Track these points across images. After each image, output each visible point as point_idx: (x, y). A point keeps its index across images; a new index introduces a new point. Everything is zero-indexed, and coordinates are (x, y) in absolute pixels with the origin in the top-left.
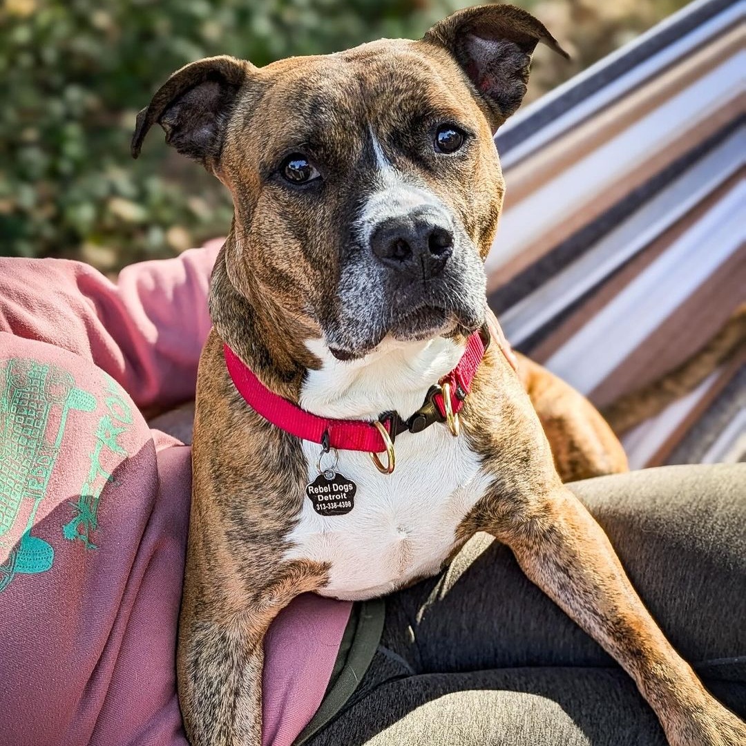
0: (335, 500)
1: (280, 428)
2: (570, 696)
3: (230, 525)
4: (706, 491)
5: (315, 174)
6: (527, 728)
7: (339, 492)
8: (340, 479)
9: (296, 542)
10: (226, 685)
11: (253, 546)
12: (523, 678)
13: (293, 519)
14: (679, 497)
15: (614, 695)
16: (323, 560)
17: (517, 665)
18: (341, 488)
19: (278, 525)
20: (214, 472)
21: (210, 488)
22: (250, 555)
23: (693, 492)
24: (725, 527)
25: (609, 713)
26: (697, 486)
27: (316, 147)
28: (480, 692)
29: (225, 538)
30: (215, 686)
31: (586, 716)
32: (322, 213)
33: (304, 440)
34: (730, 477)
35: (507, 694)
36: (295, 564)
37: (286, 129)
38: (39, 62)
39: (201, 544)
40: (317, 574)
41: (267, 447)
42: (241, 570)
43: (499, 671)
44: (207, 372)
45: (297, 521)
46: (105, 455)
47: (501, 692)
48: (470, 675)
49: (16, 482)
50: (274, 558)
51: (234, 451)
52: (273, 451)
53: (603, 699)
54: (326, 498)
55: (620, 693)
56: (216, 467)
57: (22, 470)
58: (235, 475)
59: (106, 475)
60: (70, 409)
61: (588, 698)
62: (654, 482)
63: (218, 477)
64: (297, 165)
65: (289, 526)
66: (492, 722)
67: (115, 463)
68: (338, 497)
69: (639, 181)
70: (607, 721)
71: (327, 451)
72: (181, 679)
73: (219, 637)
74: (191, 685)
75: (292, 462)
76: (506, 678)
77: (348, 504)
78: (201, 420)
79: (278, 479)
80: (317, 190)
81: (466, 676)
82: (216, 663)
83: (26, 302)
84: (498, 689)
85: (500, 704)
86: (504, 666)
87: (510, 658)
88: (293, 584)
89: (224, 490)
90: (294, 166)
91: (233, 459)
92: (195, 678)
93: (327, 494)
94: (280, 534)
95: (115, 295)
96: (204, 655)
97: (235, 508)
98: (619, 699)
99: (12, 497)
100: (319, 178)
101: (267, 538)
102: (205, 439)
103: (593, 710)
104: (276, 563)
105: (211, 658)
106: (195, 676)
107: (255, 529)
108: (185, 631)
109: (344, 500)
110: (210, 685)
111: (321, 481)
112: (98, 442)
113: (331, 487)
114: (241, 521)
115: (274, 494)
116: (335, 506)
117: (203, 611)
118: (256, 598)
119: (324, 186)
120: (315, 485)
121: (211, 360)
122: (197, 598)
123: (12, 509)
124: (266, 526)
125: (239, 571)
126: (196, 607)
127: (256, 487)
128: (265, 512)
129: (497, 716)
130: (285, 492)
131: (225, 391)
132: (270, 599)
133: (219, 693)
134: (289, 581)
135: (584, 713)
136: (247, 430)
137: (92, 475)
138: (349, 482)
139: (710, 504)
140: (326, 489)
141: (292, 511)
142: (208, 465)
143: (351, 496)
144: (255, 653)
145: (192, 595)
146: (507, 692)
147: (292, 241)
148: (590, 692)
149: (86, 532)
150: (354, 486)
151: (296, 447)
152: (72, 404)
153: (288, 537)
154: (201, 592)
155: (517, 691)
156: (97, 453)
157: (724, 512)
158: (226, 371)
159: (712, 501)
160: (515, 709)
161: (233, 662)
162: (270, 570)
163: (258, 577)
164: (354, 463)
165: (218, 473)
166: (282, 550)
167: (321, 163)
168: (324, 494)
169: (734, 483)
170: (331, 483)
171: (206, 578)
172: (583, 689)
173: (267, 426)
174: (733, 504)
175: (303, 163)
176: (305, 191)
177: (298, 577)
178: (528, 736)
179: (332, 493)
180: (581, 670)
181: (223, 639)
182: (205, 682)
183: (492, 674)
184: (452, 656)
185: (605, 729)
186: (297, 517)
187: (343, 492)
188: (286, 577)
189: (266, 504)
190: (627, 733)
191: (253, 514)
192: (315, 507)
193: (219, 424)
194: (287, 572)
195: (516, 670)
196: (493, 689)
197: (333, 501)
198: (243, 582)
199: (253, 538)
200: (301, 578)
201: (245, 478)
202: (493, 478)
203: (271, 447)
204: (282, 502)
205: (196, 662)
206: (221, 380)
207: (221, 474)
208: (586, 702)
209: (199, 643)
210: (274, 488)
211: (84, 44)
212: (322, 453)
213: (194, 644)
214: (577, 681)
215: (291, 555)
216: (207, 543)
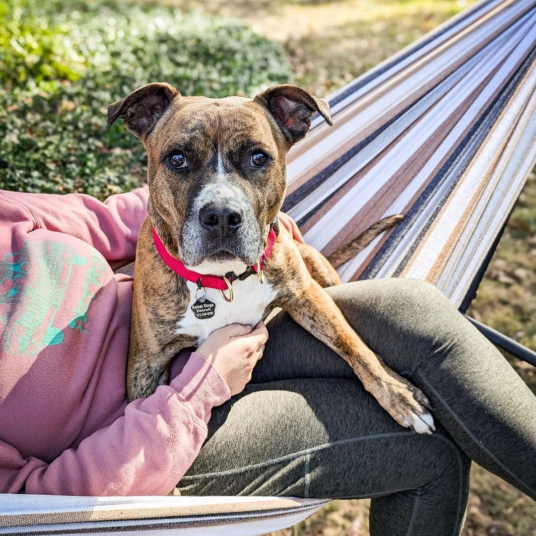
0: (205, 312)
1: (176, 274)
2: (316, 391)
3: (150, 316)
4: (375, 294)
5: (185, 164)
6: (296, 408)
7: (207, 308)
8: (207, 302)
9: (182, 326)
10: (150, 390)
11: (162, 326)
12: (293, 384)
13: (181, 315)
14: (363, 298)
15: (337, 389)
16: (195, 335)
17: (290, 378)
18: (207, 306)
19: (174, 318)
20: (144, 289)
21: (142, 296)
22: (160, 330)
23: (369, 294)
24: (385, 311)
25: (335, 399)
26: (370, 291)
27: (189, 151)
28: (272, 391)
29: (149, 321)
30: (144, 390)
31: (324, 401)
32: (185, 186)
33: (188, 281)
34: (386, 286)
35: (286, 392)
36: (181, 336)
37: (176, 137)
38: (77, 128)
39: (137, 322)
40: (192, 341)
41: (170, 281)
42: (156, 336)
43: (281, 382)
44: (144, 239)
45: (183, 317)
46: (91, 286)
47: (282, 391)
48: (267, 384)
49: (45, 300)
50: (171, 332)
51: (154, 281)
52: (173, 284)
53: (332, 392)
54: (201, 311)
55: (339, 388)
56: (145, 287)
57: (49, 294)
58: (154, 292)
59: (92, 296)
60: (74, 265)
61: (324, 392)
62: (350, 291)
63: (146, 291)
64: (177, 157)
65: (179, 319)
66: (279, 406)
67: (96, 289)
68: (207, 310)
69: (338, 156)
70: (334, 402)
71: (200, 289)
72: (128, 385)
73: (146, 366)
74: (133, 389)
75: (182, 291)
76: (285, 385)
77: (212, 313)
78: (140, 262)
79: (175, 298)
80: (184, 173)
81: (266, 384)
82: (145, 379)
83: (56, 215)
84: (281, 390)
85: (282, 397)
86: (283, 379)
87: (286, 376)
88: (181, 344)
89: (148, 298)
90: (176, 158)
91: (154, 284)
92: (135, 386)
93: (201, 309)
94: (175, 322)
95: (106, 209)
96: (140, 375)
97: (153, 308)
98: (339, 391)
99: (44, 307)
100: (186, 167)
101: (169, 323)
102: (141, 272)
103: (327, 398)
104: (172, 334)
105: (143, 377)
106: (135, 384)
107: (163, 318)
108: (131, 362)
109: (210, 311)
110: (142, 389)
111: (198, 303)
112: (88, 280)
113: (203, 305)
114: (156, 314)
115: (173, 304)
116: (205, 314)
117: (138, 354)
118: (163, 349)
119: (188, 171)
120: (195, 305)
121: (146, 232)
122: (135, 347)
123: (44, 313)
124: (168, 317)
125: (155, 337)
126: (135, 351)
127: (164, 300)
128: (168, 311)
129: (281, 403)
130: (178, 303)
131: (152, 251)
132: (170, 350)
133: (146, 393)
134: (179, 342)
135: (323, 399)
136: (161, 272)
137: (84, 296)
138: (211, 303)
139: (377, 300)
140: (201, 307)
141: (181, 312)
142: (142, 285)
143: (213, 309)
144: (164, 374)
145: (133, 345)
146: (285, 391)
147: (170, 194)
148: (325, 389)
149: (81, 324)
150: (214, 304)
151: (184, 283)
152: (74, 262)
153: (178, 324)
154: (137, 344)
155: (290, 391)
156: (87, 286)
157: (385, 304)
158: (153, 240)
159: (378, 299)
160: (290, 399)
161: (154, 378)
162: (169, 337)
163: (164, 340)
164: (213, 294)
165: (146, 290)
166: (175, 329)
167: (190, 160)
168: (200, 309)
169: (388, 289)
170: (203, 304)
171: (139, 339)
172: (322, 388)
173: (170, 271)
174: (388, 299)
175: (181, 156)
176: (179, 173)
177: (183, 341)
178: (296, 412)
179: (204, 308)
180: (321, 379)
181: (149, 367)
182: (139, 388)
183: (278, 383)
184: (259, 376)
185: (333, 407)
186: (183, 315)
187: (209, 307)
188: (177, 341)
189: (168, 308)
190: (343, 408)
191: (162, 312)
192: (196, 316)
193: (147, 266)
194: (178, 339)
195: (290, 380)
196: (279, 390)
197: (204, 312)
198: (157, 341)
199: (162, 322)
200: (185, 342)
201: (158, 294)
202: (278, 291)
203: (172, 281)
204: (176, 308)
205: (136, 378)
206: (150, 244)
207: (147, 291)
208: (324, 394)
209: (137, 369)
210: (173, 301)
211: (95, 120)
212: (197, 290)
213: (135, 369)
214: (318, 384)
215: (179, 332)
216: (139, 322)
